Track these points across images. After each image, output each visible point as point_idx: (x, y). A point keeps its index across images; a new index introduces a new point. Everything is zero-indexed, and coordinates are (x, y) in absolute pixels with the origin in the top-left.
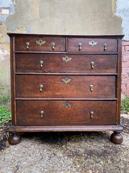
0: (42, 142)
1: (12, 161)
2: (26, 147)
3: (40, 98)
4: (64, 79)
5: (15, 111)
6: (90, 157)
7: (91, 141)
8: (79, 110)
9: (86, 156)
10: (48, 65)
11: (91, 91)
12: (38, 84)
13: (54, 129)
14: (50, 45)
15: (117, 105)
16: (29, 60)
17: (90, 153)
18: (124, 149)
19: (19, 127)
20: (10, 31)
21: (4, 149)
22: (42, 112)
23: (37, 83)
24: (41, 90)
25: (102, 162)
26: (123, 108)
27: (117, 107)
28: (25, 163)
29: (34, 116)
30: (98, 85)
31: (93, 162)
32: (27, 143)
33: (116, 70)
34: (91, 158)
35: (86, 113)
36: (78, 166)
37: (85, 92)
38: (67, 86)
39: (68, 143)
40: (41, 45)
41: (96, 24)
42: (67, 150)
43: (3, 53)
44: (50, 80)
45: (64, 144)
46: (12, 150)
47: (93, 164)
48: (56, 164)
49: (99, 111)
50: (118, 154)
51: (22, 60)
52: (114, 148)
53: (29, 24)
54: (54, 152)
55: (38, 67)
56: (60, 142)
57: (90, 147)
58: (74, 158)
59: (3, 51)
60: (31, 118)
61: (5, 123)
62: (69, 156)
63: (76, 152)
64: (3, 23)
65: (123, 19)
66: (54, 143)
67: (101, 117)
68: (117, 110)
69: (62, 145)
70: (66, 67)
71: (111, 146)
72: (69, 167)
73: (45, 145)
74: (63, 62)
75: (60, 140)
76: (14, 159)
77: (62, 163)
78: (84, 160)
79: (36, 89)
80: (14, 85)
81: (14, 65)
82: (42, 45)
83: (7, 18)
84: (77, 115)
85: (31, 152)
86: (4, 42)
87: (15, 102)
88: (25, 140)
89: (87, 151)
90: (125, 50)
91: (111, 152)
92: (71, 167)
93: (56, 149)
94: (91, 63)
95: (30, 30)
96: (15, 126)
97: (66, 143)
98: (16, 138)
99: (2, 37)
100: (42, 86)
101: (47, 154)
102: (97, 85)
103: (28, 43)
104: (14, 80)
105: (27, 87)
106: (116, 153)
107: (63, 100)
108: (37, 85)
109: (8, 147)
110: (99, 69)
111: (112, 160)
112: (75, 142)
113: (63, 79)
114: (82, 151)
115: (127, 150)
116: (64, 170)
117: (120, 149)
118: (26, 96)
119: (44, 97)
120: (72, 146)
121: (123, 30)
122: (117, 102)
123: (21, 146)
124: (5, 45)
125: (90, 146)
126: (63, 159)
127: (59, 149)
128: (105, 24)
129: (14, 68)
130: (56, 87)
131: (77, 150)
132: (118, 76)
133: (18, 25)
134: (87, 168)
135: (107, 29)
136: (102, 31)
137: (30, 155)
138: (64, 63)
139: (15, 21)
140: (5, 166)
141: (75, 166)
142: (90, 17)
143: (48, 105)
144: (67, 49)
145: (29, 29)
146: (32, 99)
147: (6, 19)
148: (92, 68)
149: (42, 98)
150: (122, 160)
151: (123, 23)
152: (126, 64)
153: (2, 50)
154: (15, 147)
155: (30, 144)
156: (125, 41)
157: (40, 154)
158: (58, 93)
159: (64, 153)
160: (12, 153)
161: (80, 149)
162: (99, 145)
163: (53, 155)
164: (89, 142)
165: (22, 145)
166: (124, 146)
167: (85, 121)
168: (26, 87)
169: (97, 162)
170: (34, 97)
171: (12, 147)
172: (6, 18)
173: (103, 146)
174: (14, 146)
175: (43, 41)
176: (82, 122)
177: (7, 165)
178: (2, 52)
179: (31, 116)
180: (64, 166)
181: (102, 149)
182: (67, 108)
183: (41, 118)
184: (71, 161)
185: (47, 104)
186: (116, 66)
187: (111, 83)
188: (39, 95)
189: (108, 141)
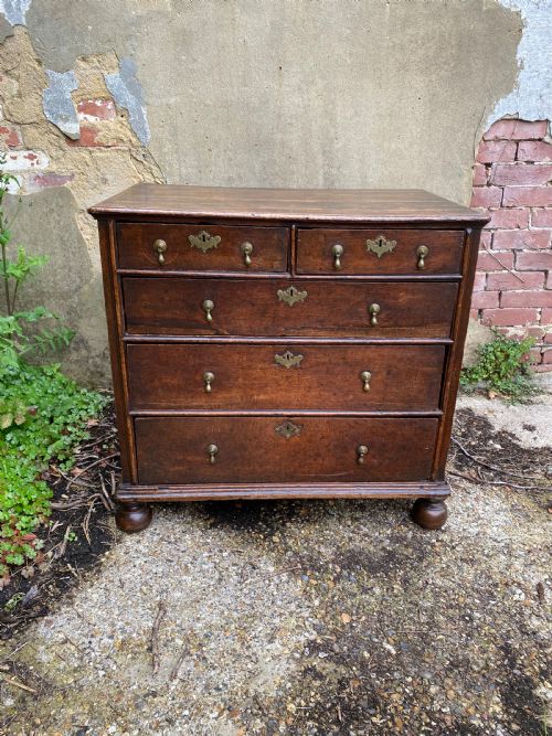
0: (212, 521)
1: (144, 588)
2: (169, 543)
3: (205, 409)
4: (280, 355)
5: (132, 445)
6: (349, 574)
7: (357, 519)
8: (326, 442)
9: (338, 570)
10: (229, 312)
11: (365, 391)
12: (199, 370)
13: (248, 494)
14: (237, 249)
15: (441, 429)
16: (167, 298)
17: (350, 561)
18: (445, 545)
19: (146, 487)
20: (49, 67)
21: (108, 548)
22: (213, 447)
23: (194, 366)
24: (209, 387)
25: (377, 591)
26: (476, 374)
27: (440, 437)
28: (178, 594)
29: (189, 458)
30: (389, 373)
31: (355, 590)
32: (169, 524)
33: (448, 328)
34: (352, 578)
35: (345, 449)
36: (317, 603)
37: (347, 394)
38: (288, 374)
39: (288, 524)
40: (205, 249)
41: (411, 42)
42: (286, 551)
43: (32, 164)
44: (236, 357)
45: (278, 529)
46: (132, 553)
47: (355, 595)
48: (259, 597)
49: (384, 445)
50: (425, 564)
51: (144, 296)
52: (419, 542)
53: (129, 37)
54: (250, 557)
55: (199, 318)
56: (265, 521)
57: (350, 539)
58: (306, 578)
59: (31, 157)
60: (180, 463)
61: (79, 439)
62: (293, 571)
63: (311, 559)
64: (17, 31)
65: (529, 21)
66: (249, 525)
67: (387, 461)
68: (440, 442)
69: (272, 534)
70: (287, 318)
71: (410, 535)
72: (293, 607)
73: (222, 533)
74: (278, 304)
75: (266, 515)
76: (146, 583)
77: (275, 593)
78: (332, 585)
79: (194, 386)
80: (124, 373)
81: (118, 314)
82: (211, 250)
83: (31, 7)
84: (318, 455)
85: (187, 559)
86: (31, 121)
87: (129, 421)
88: (161, 513)
89: (341, 554)
90: (516, 159)
91: (407, 558)
92: (299, 606)
93: (256, 549)
94: (368, 308)
95: (132, 64)
96: (134, 484)
97: (283, 525)
98: (136, 516)
99: (20, 95)
100: (210, 375)
101: (234, 565)
102: (384, 373)
103: (162, 243)
104: (123, 359)
105: (164, 381)
106: (421, 559)
107: (277, 416)
108: (197, 371)
109: (119, 541)
110: (396, 324)
111: (405, 581)
112: (308, 521)
113: (277, 356)
114: (327, 552)
115: (453, 548)
116: (281, 615)
117: (433, 546)
118: (163, 404)
119: (218, 408)
120: (300, 536)
121: (522, 72)
122: (440, 421)
123: (156, 538)
124: (34, 131)
125: (351, 535)
126: (278, 582)
127: (264, 549)
128: (449, 43)
129: (119, 323)
130: (255, 379)
131: (315, 553)
132: (454, 349)
133: (84, 42)
134: (338, 607)
135: (455, 67)
136: (434, 77)
137: (187, 571)
138: (282, 305)
139: (69, 24)
140: (130, 603)
141: (307, 603)
142: (388, 10)
143: (231, 430)
144: (293, 263)
145: (128, 58)
146: (181, 413)
147: (28, 15)
148: (372, 325)
149: (211, 409)
150: (430, 582)
151: (524, 39)
152: (511, 218)
153: (26, 153)
154: (139, 542)
155: (179, 529)
156: (521, 120)
157: (213, 565)
158: (262, 397)
159: (278, 562)
160: (137, 563)
161: (323, 550)
162: (377, 534)
163: (249, 568)
164: (349, 523)
165: (158, 534)
166: (445, 537)
167: (340, 471)
168: (160, 379)
169: (365, 591)
170: (187, 408)
171: (129, 540)
172: (28, 9)
173: (388, 538)
174: (136, 537)
175: (214, 235)
176: (332, 472)
177: (134, 599)
178: (29, 162)
179: (181, 457)
180: (279, 603)
181: (384, 549)
182: (288, 436)
183: (210, 464)
184: (296, 587)
185: (227, 426)
186: (449, 316)
187: (428, 366)
188: (203, 400)
189: (404, 520)
